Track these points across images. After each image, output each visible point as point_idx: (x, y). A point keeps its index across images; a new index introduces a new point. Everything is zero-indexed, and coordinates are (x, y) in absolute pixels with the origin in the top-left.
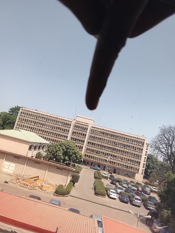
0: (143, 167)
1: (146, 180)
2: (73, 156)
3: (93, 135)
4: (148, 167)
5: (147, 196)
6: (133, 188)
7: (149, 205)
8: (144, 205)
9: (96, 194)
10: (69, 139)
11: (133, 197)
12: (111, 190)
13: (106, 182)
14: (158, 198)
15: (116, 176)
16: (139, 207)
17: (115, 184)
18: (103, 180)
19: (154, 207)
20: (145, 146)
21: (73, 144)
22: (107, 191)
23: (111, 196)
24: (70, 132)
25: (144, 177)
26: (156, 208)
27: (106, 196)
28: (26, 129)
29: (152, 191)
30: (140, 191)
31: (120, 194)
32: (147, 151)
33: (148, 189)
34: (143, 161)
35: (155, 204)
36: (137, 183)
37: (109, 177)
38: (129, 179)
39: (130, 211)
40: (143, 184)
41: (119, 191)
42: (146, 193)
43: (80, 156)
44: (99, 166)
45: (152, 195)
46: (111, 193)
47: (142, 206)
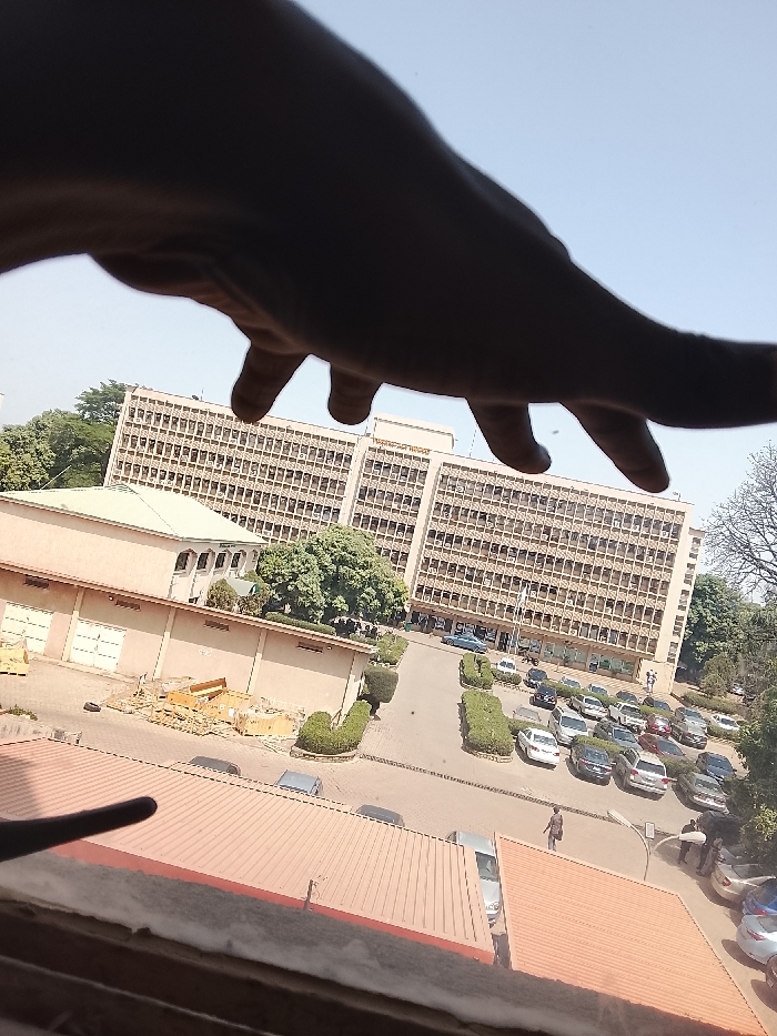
0: (676, 632)
1: (685, 688)
2: (368, 594)
3: (450, 501)
4: (697, 629)
5: (692, 753)
6: (629, 720)
7: (698, 789)
8: (678, 790)
9: (471, 746)
10: (344, 519)
11: (631, 757)
12: (535, 731)
13: (514, 700)
14: (736, 761)
15: (555, 673)
16: (655, 796)
17: (550, 707)
18: (498, 690)
19: (721, 796)
20: (686, 539)
21: (366, 544)
22: (515, 733)
23: (534, 755)
24: (351, 491)
25: (680, 676)
26: (729, 804)
27: (514, 753)
28: (156, 481)
29: (711, 733)
30: (660, 734)
31: (573, 744)
32: (692, 561)
33: (694, 726)
34: (674, 606)
35: (725, 786)
36: (650, 702)
37: (524, 676)
38: (611, 686)
39: (614, 814)
40: (675, 704)
41: (568, 733)
42: (685, 739)
43: (398, 594)
44: (480, 632)
45: (715, 747)
46: (531, 742)
47: (670, 795)
